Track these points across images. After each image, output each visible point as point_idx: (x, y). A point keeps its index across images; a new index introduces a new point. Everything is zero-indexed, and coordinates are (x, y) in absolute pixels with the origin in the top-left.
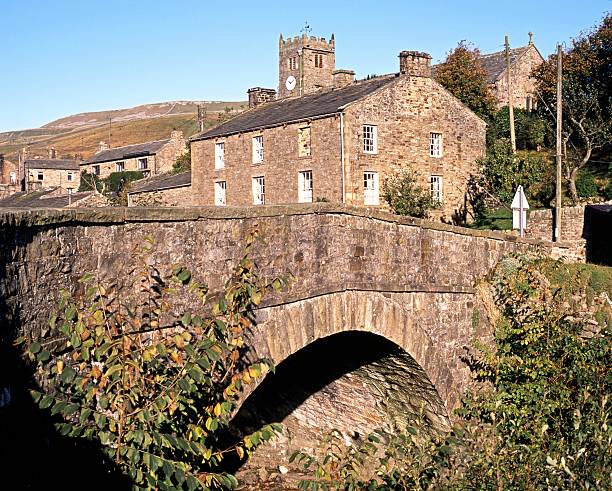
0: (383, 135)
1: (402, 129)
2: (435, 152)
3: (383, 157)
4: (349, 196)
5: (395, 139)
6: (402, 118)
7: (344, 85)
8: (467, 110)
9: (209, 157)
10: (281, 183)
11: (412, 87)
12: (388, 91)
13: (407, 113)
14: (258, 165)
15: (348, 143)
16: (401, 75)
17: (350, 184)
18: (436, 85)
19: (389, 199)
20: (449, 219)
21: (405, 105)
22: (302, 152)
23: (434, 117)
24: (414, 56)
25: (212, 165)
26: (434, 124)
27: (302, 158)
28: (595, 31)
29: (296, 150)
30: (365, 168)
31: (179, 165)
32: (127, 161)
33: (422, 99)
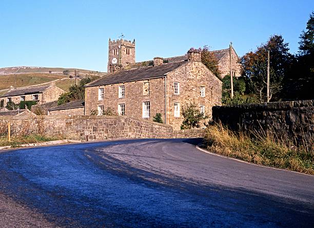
0: (182, 86)
1: (190, 84)
2: (202, 94)
3: (182, 96)
4: (168, 113)
5: (187, 88)
6: (190, 79)
7: (159, 64)
8: (215, 76)
9: (95, 94)
10: (134, 107)
11: (193, 66)
12: (184, 68)
13: (192, 77)
14: (121, 99)
15: (168, 90)
16: (188, 60)
17: (168, 108)
18: (203, 65)
19: (183, 114)
20: (207, 124)
21: (191, 74)
22: (145, 93)
23: (202, 79)
24: (194, 53)
25: (97, 98)
26: (202, 82)
27: (145, 96)
28: (267, 43)
29: (142, 92)
30: (174, 101)
31: (62, 98)
32: (26, 96)
33: (197, 71)
